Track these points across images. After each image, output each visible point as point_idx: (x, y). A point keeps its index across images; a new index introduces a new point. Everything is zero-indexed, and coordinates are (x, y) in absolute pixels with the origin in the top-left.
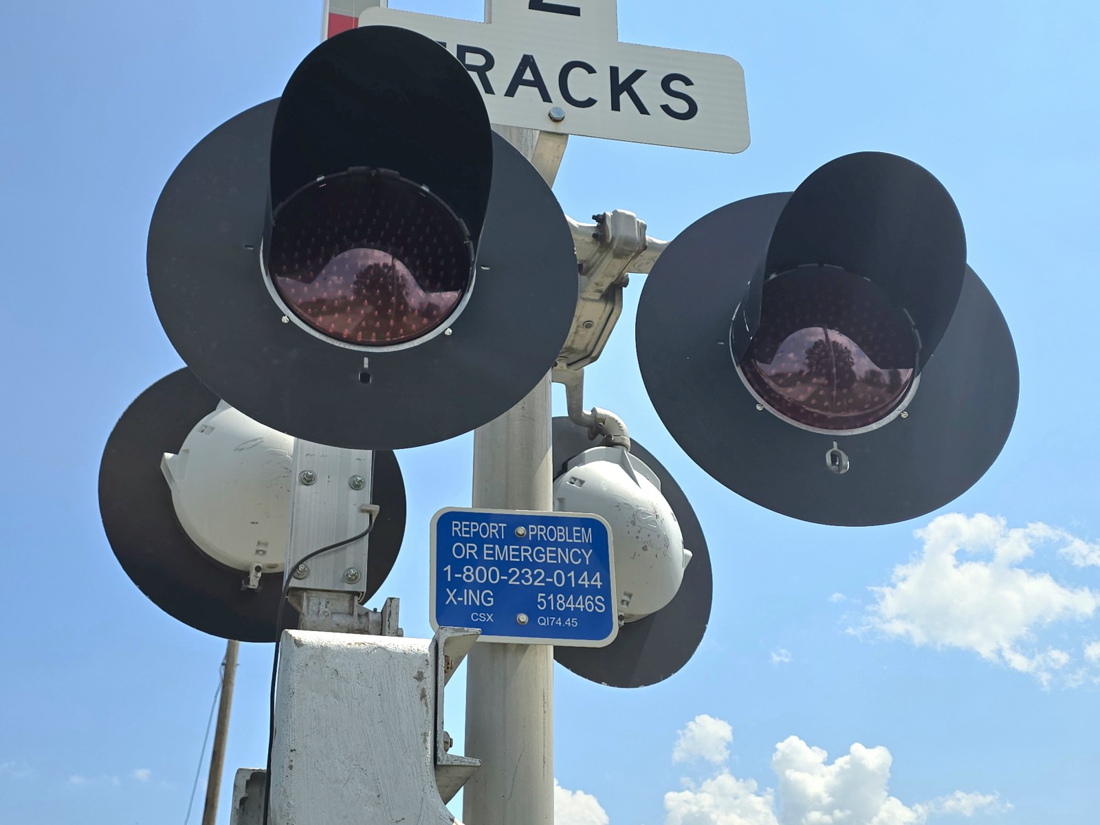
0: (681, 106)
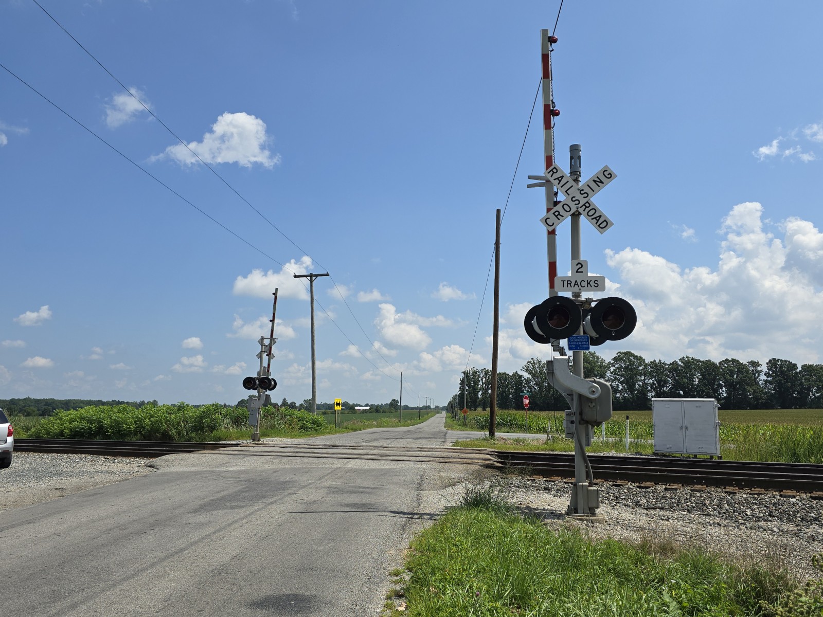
0: (596, 285)
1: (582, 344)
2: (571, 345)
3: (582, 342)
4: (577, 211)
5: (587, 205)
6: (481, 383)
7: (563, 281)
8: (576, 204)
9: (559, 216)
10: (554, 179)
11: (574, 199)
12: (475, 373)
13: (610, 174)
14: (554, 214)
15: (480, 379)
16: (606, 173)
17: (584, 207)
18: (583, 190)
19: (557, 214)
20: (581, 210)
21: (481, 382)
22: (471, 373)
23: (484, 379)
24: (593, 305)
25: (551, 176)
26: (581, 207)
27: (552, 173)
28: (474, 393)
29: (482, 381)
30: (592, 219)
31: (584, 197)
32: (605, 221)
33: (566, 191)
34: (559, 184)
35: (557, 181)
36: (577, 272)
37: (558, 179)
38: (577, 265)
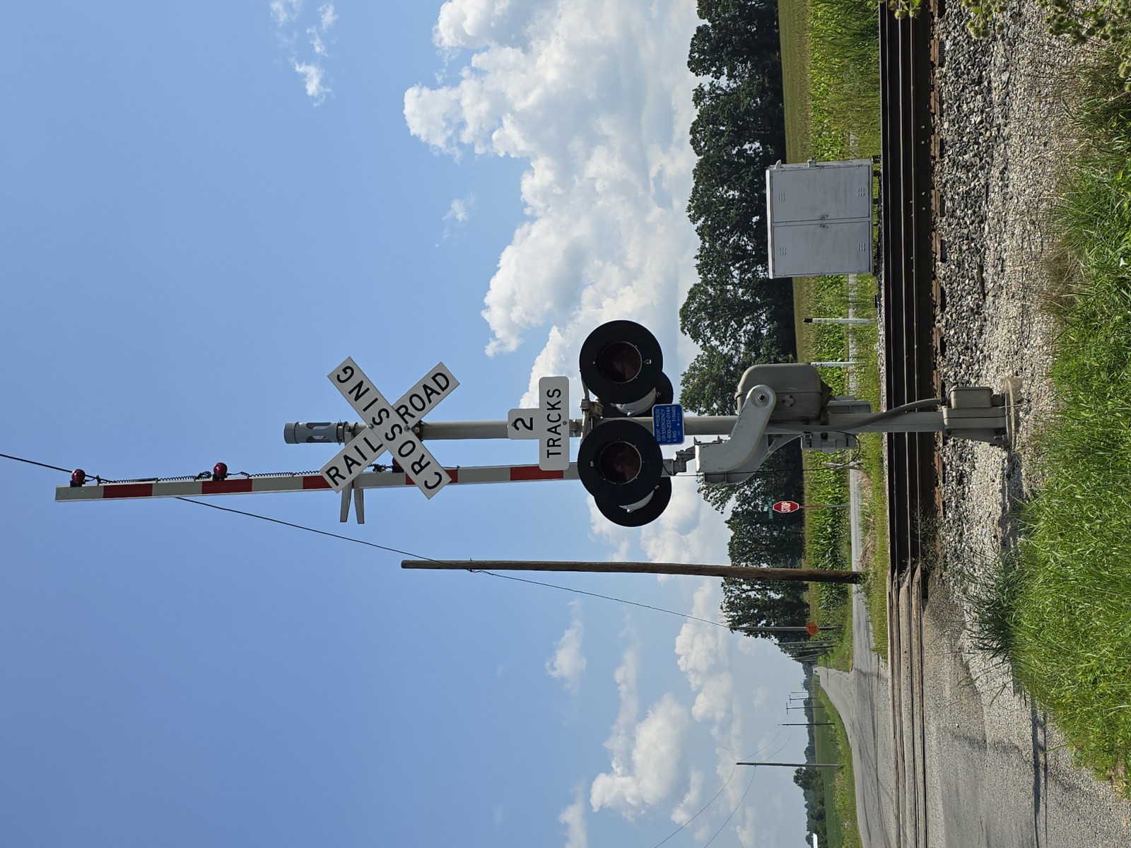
0: (557, 393)
1: (671, 419)
2: (672, 439)
3: (666, 419)
4: (413, 429)
5: (402, 411)
6: (752, 594)
7: (549, 454)
8: (401, 432)
9: (423, 464)
10: (351, 472)
11: (390, 436)
12: (732, 606)
13: (344, 371)
14: (417, 473)
15: (744, 595)
16: (343, 377)
17: (406, 417)
18: (374, 419)
19: (417, 467)
20: (412, 422)
21: (750, 593)
22: (732, 613)
23: (744, 587)
24: (594, 398)
25: (344, 478)
26: (407, 422)
27: (337, 478)
28: (774, 608)
29: (748, 591)
30: (430, 401)
31: (388, 417)
32: (434, 378)
33: (375, 450)
34: (359, 464)
35: (354, 467)
36: (531, 428)
37: (349, 466)
38: (518, 429)
